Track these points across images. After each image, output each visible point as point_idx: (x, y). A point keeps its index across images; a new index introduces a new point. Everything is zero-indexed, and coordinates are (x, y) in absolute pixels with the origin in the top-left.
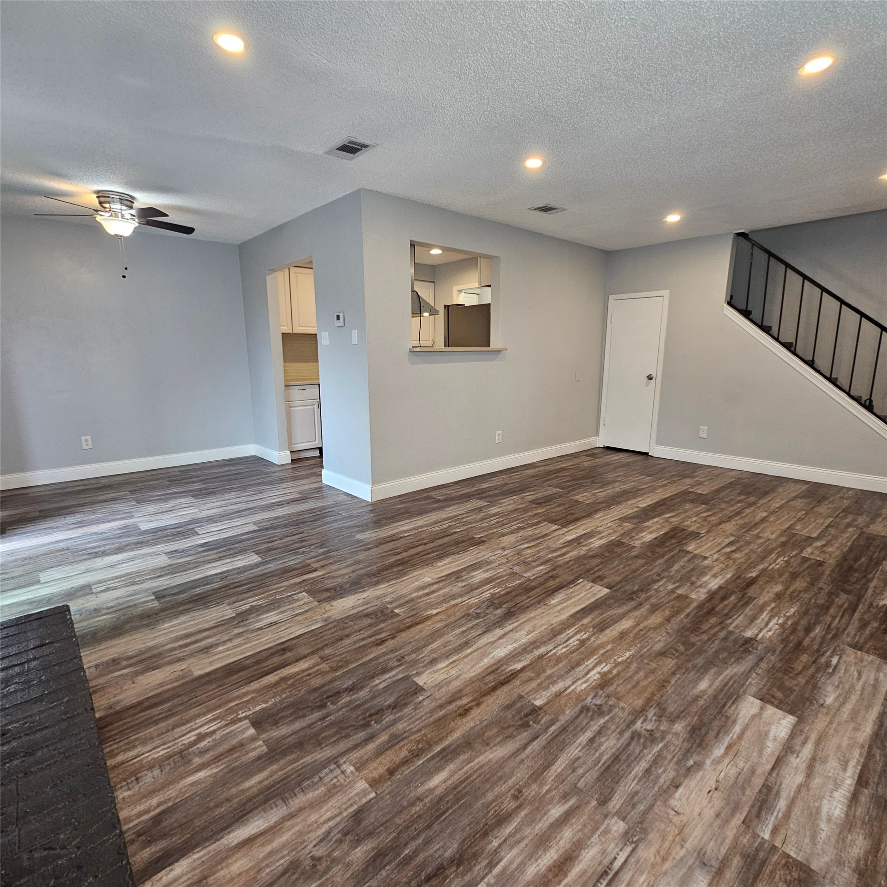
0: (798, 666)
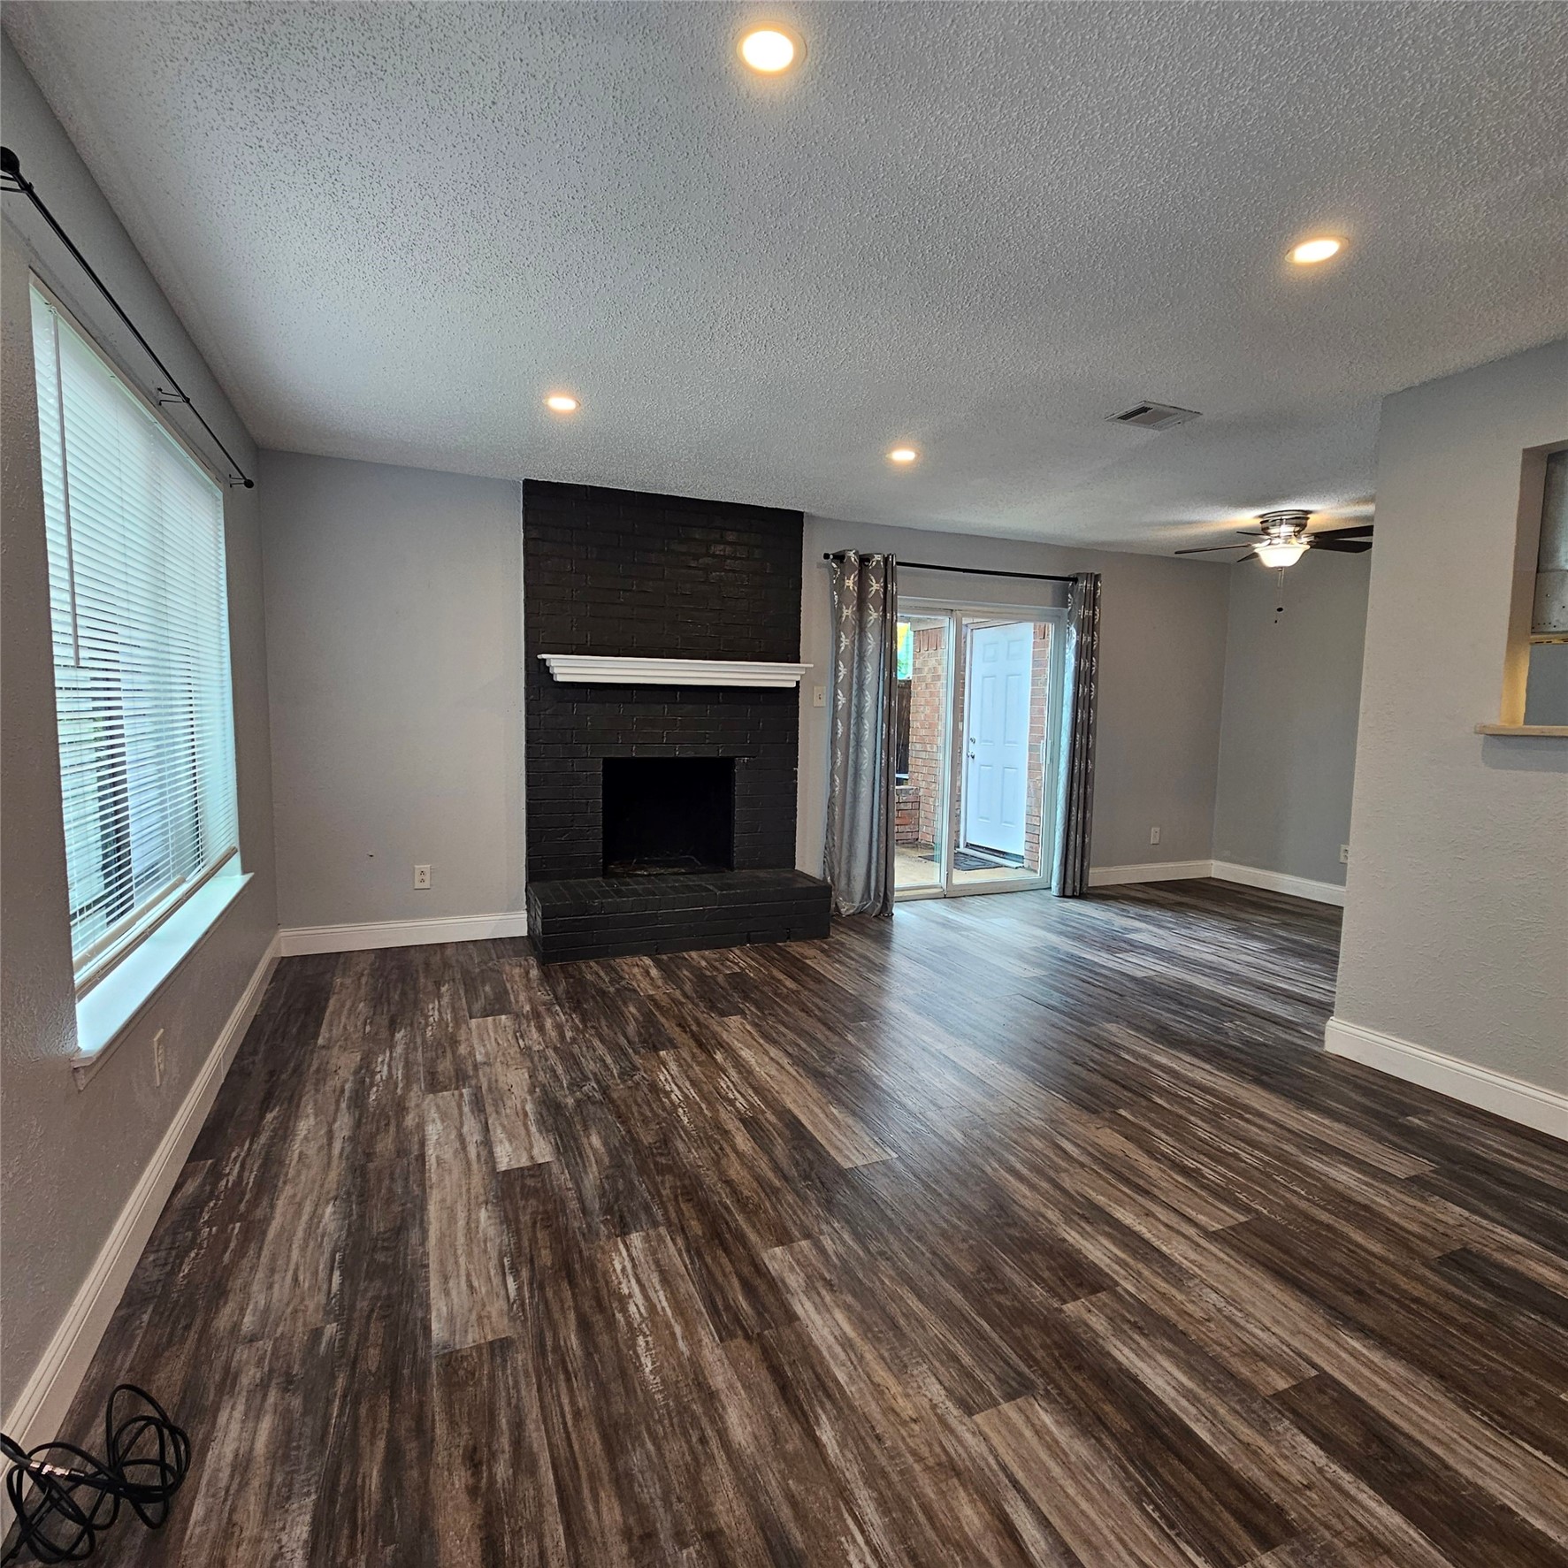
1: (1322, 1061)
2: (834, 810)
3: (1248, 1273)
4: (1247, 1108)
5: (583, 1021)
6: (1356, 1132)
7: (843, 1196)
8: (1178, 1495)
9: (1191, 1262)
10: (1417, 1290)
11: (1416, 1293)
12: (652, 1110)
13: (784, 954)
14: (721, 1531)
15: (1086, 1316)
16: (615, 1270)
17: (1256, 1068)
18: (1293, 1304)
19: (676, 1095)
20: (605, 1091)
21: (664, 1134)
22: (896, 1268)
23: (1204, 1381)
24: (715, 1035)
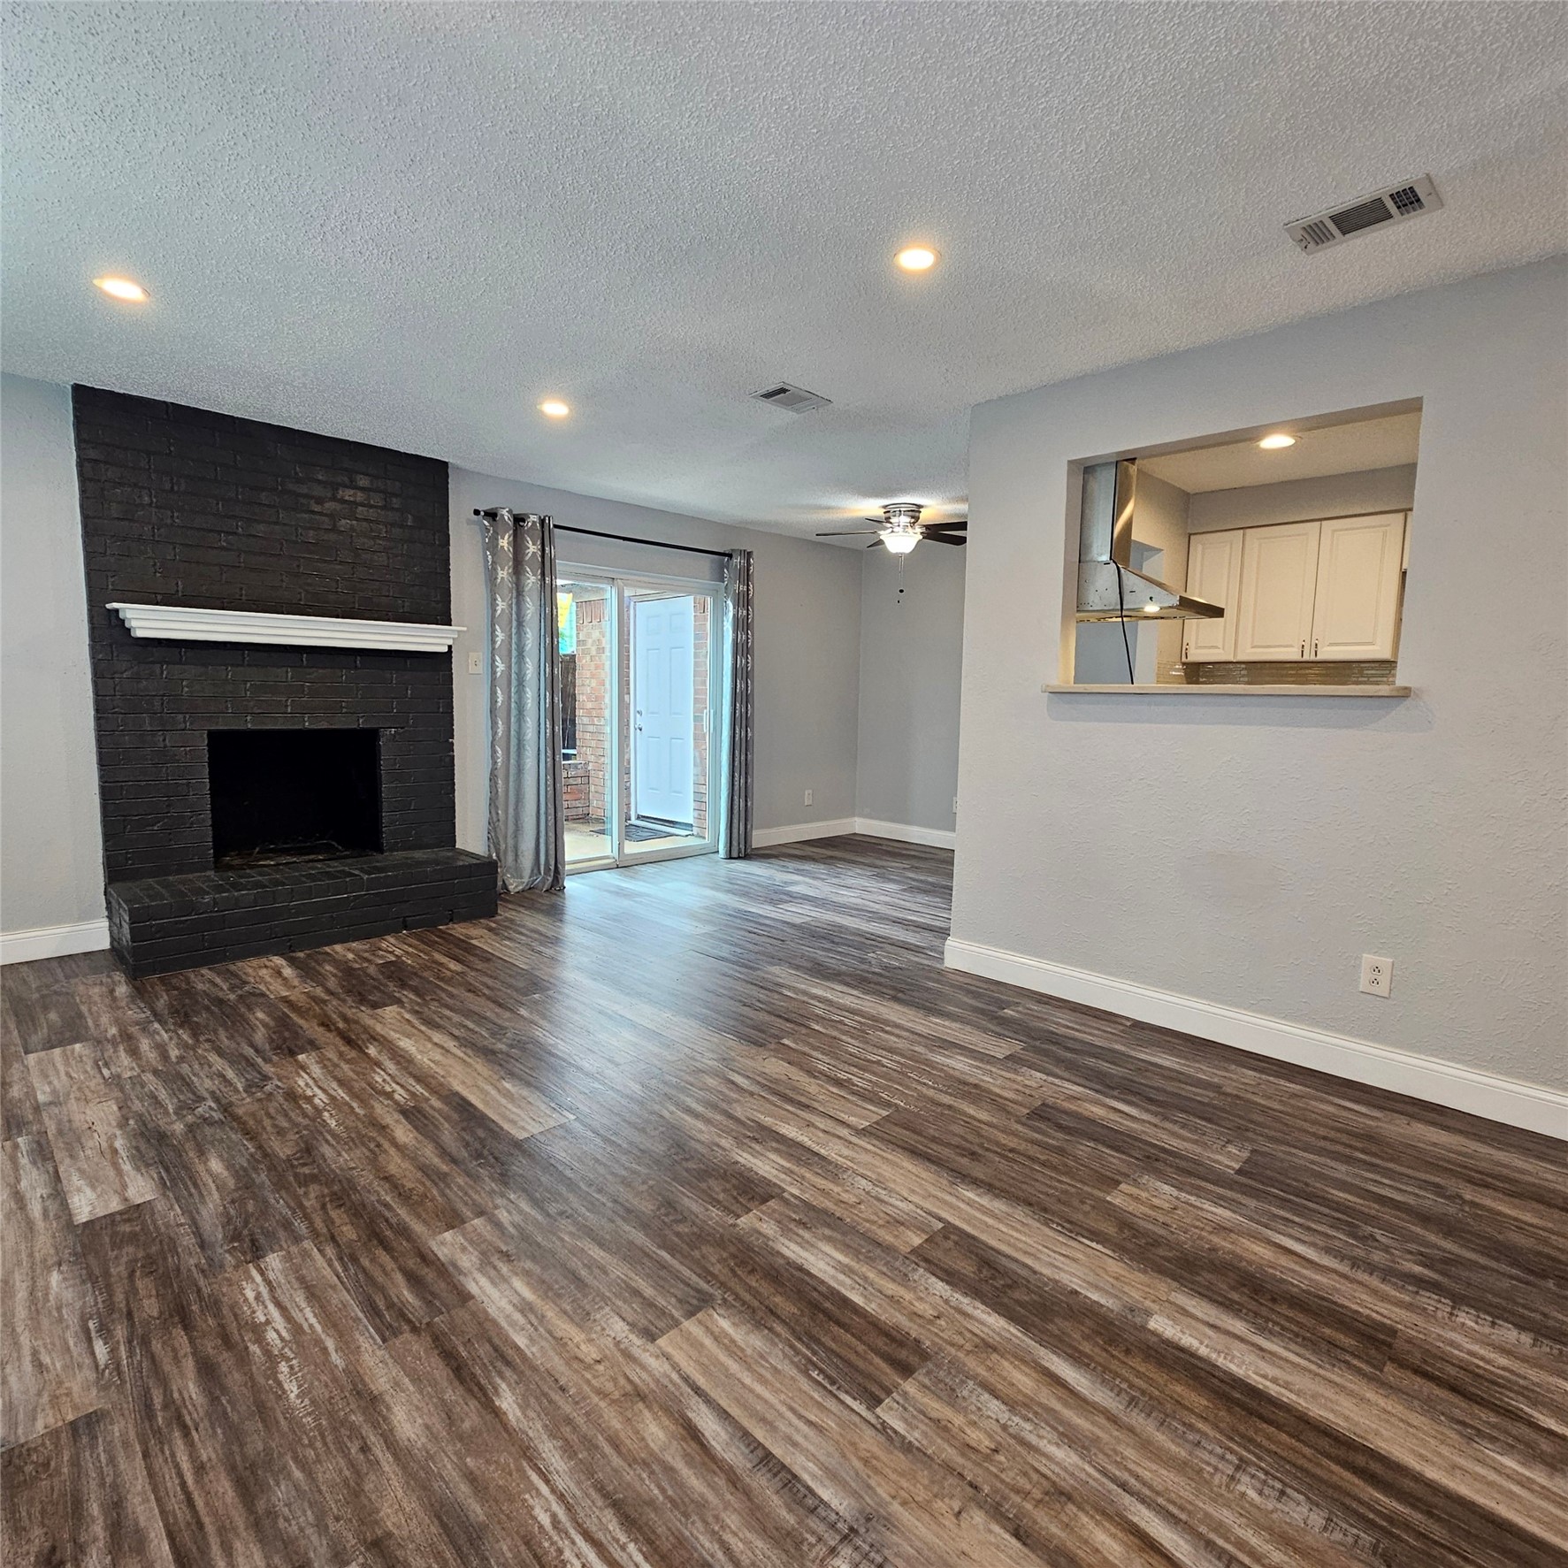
1: (941, 975)
2: (496, 783)
3: (890, 1157)
4: (887, 1022)
5: (195, 1035)
6: (968, 1028)
7: (519, 1166)
8: (838, 1356)
9: (846, 1158)
10: (1012, 1142)
11: (1012, 1145)
12: (290, 1120)
13: (445, 937)
14: (389, 1535)
15: (758, 1225)
16: (246, 1300)
17: (895, 989)
18: (924, 1175)
19: (320, 1099)
20: (226, 1108)
21: (306, 1143)
22: (576, 1223)
23: (856, 1253)
24: (366, 1029)
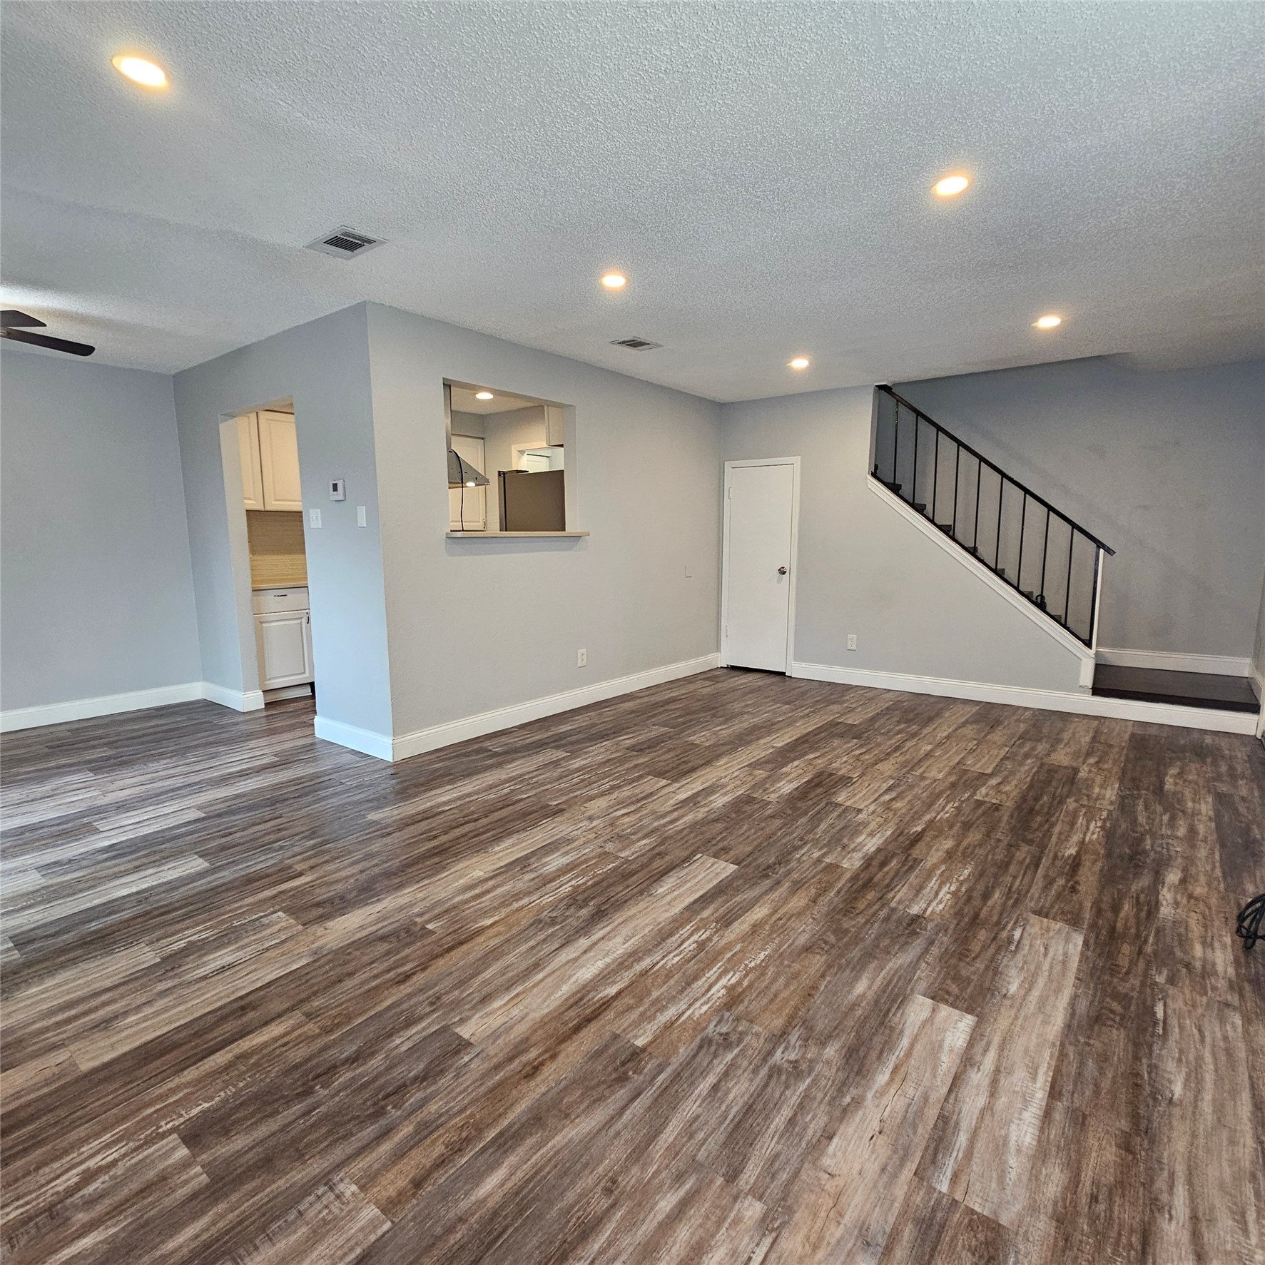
0: (975, 947)
